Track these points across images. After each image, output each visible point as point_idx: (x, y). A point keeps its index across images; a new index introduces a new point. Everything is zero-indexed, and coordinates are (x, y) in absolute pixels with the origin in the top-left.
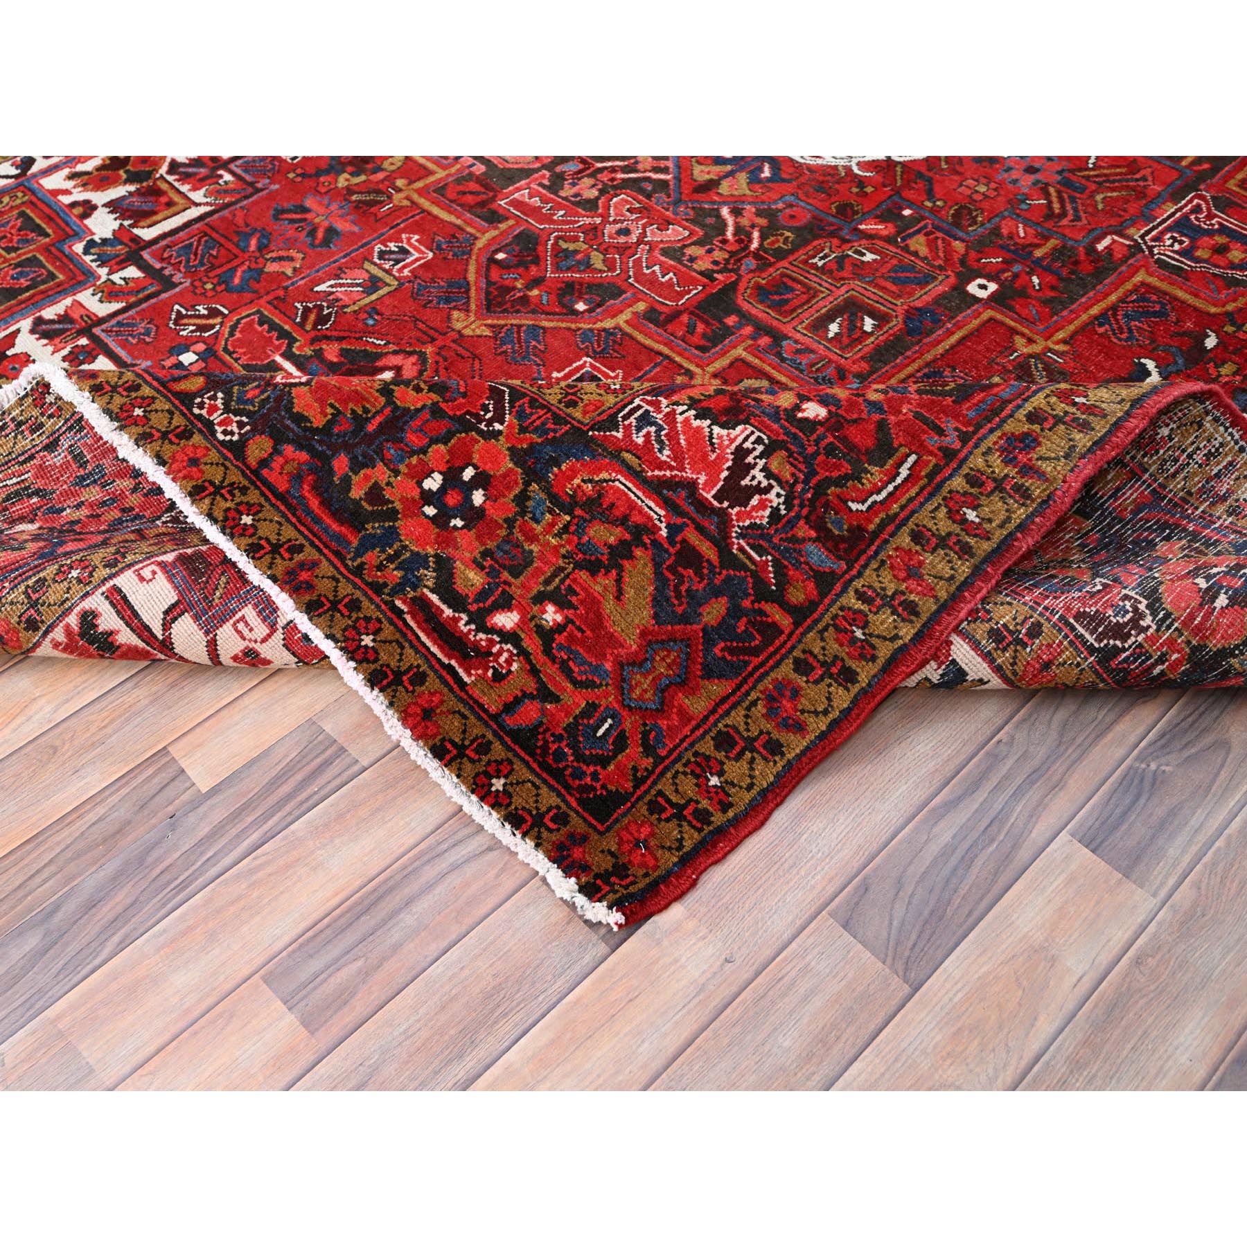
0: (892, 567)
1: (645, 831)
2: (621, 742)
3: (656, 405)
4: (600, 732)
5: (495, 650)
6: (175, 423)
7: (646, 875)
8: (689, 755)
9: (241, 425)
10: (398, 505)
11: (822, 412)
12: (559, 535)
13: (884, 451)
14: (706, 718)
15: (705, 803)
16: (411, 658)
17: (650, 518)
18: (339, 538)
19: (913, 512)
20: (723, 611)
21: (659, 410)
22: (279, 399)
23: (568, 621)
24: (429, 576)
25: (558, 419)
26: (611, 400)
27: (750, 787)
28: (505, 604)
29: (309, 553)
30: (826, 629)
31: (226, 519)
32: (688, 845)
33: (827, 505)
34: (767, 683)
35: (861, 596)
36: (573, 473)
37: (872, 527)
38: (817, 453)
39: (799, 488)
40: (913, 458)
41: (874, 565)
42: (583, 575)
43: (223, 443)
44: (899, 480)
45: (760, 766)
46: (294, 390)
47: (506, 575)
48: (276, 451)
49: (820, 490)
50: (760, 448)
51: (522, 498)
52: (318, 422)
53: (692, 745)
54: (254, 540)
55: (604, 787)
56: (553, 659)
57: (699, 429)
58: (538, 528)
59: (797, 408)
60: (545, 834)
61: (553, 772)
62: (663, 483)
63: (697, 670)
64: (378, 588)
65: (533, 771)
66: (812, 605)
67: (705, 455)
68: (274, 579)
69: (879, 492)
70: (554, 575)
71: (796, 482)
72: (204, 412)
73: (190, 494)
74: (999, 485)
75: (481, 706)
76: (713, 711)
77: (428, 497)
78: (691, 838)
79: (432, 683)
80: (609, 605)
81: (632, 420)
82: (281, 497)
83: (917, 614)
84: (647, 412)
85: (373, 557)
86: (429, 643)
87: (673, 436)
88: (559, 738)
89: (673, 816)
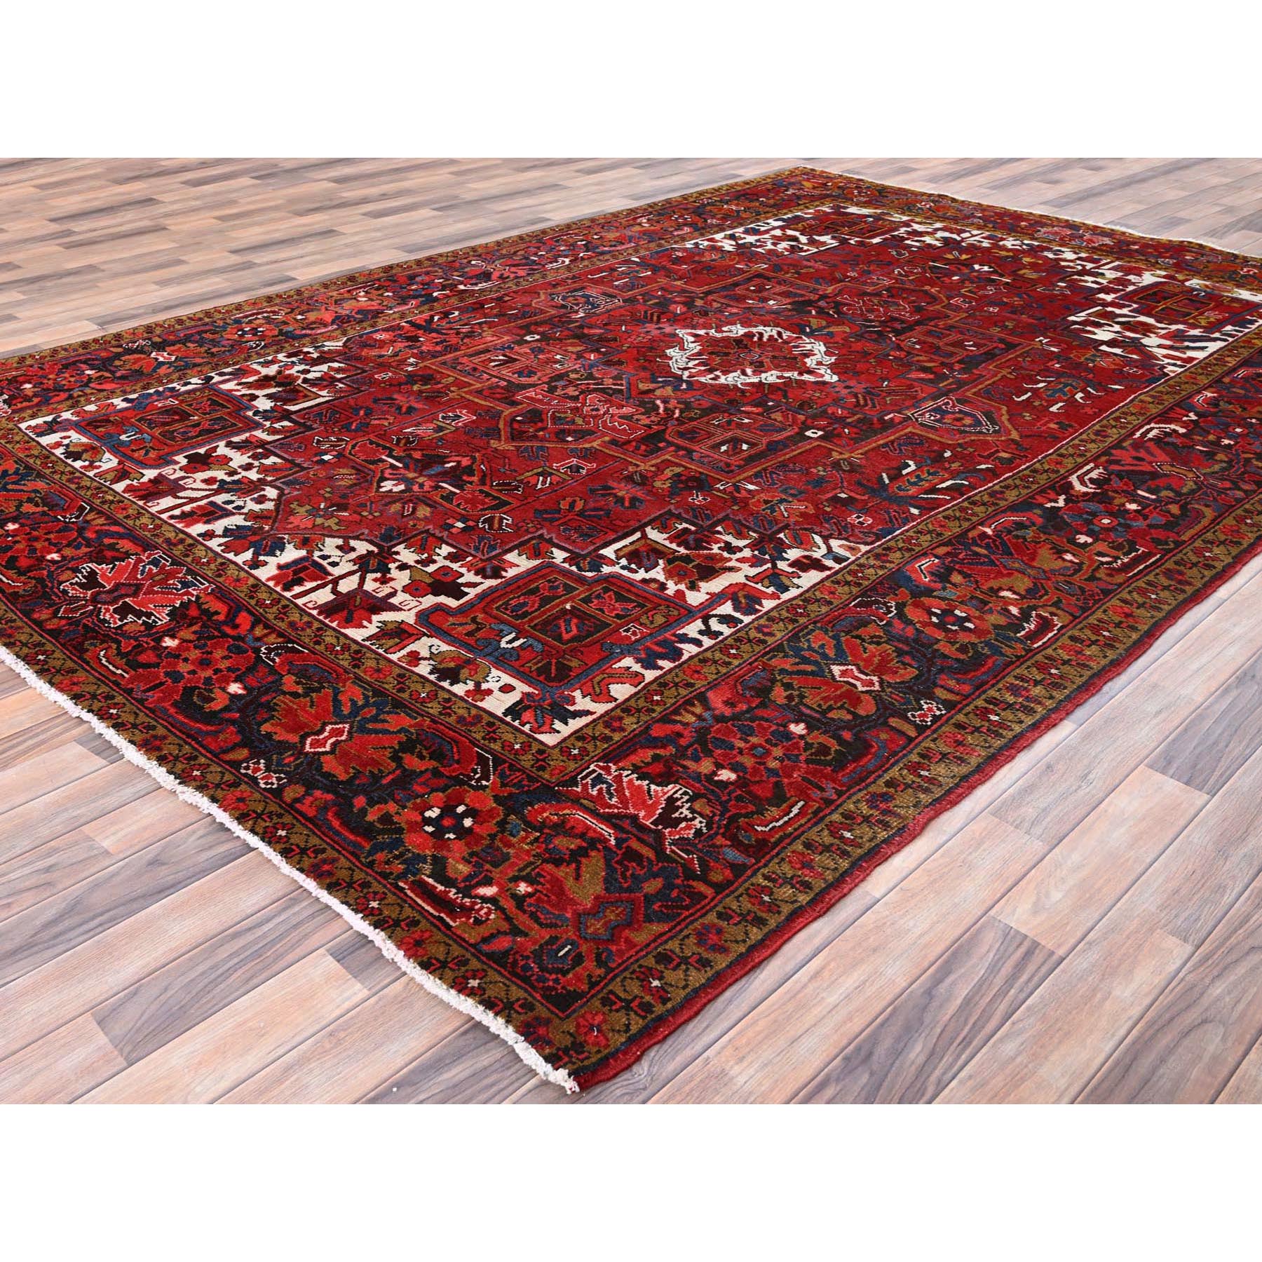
0: (790, 862)
1: (599, 1018)
2: (578, 959)
3: (607, 770)
4: (561, 953)
5: (477, 907)
6: (225, 779)
7: (599, 1052)
8: (635, 967)
9: (279, 779)
10: (404, 825)
11: (733, 776)
12: (531, 843)
13: (779, 798)
14: (648, 945)
15: (648, 998)
16: (408, 911)
17: (602, 835)
18: (355, 844)
19: (803, 833)
20: (660, 885)
21: (609, 773)
22: (310, 764)
23: (536, 891)
24: (427, 868)
25: (530, 778)
26: (572, 766)
27: (684, 987)
28: (488, 882)
29: (330, 853)
30: (741, 895)
31: (265, 832)
32: (634, 1029)
33: (738, 828)
34: (697, 924)
35: (766, 877)
36: (544, 810)
37: (773, 840)
38: (730, 800)
39: (717, 818)
40: (802, 803)
41: (776, 860)
42: (549, 867)
43: (265, 789)
44: (792, 815)
45: (693, 972)
46: (322, 758)
47: (488, 866)
48: (307, 794)
49: (733, 819)
50: (686, 798)
51: (502, 824)
52: (343, 777)
53: (637, 961)
54: (287, 845)
55: (563, 988)
56: (524, 912)
57: (640, 787)
58: (514, 840)
59: (714, 773)
60: (514, 1015)
61: (524, 978)
62: (611, 816)
63: (641, 918)
64: (385, 876)
65: (504, 976)
66: (729, 883)
67: (645, 801)
68: (301, 870)
69: (777, 821)
70: (526, 867)
71: (714, 815)
72: (250, 772)
73: (237, 819)
74: (866, 819)
75: (464, 940)
76: (654, 941)
77: (429, 821)
78: (637, 1023)
79: (424, 924)
80: (570, 883)
81: (589, 780)
82: (310, 820)
83: (811, 889)
84: (600, 774)
85: (381, 856)
86: (424, 905)
87: (620, 790)
88: (527, 958)
89: (622, 1007)
